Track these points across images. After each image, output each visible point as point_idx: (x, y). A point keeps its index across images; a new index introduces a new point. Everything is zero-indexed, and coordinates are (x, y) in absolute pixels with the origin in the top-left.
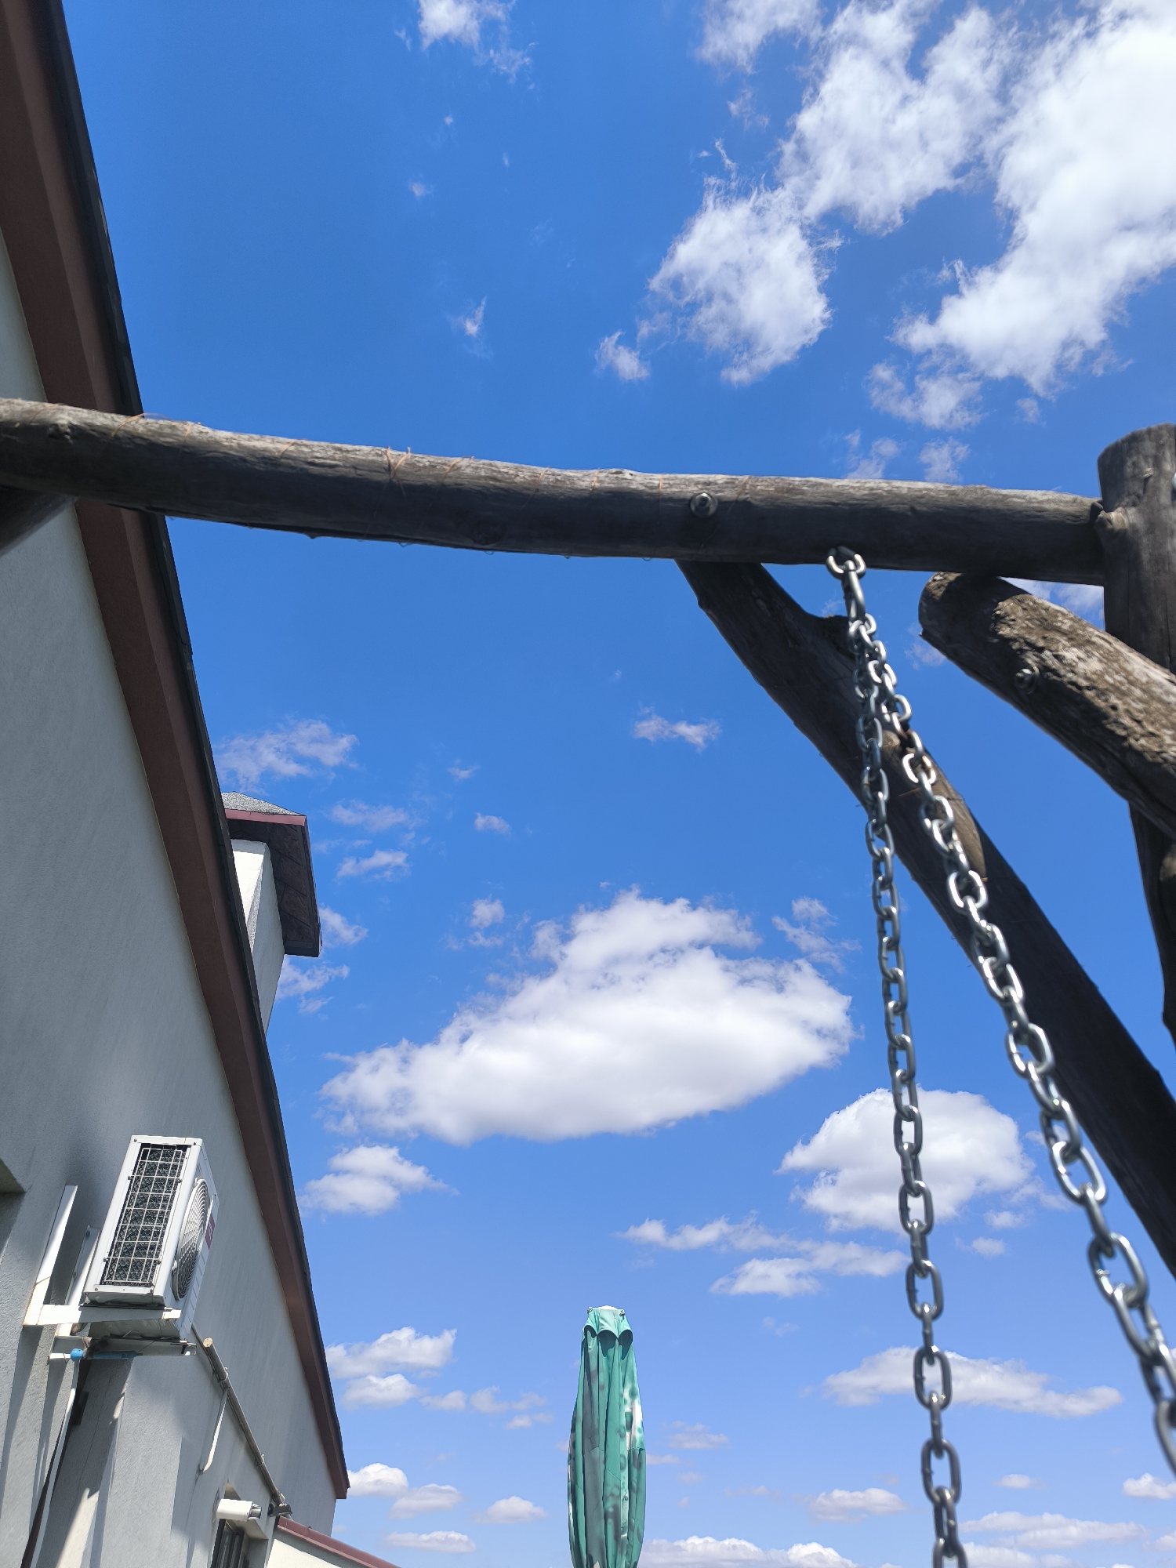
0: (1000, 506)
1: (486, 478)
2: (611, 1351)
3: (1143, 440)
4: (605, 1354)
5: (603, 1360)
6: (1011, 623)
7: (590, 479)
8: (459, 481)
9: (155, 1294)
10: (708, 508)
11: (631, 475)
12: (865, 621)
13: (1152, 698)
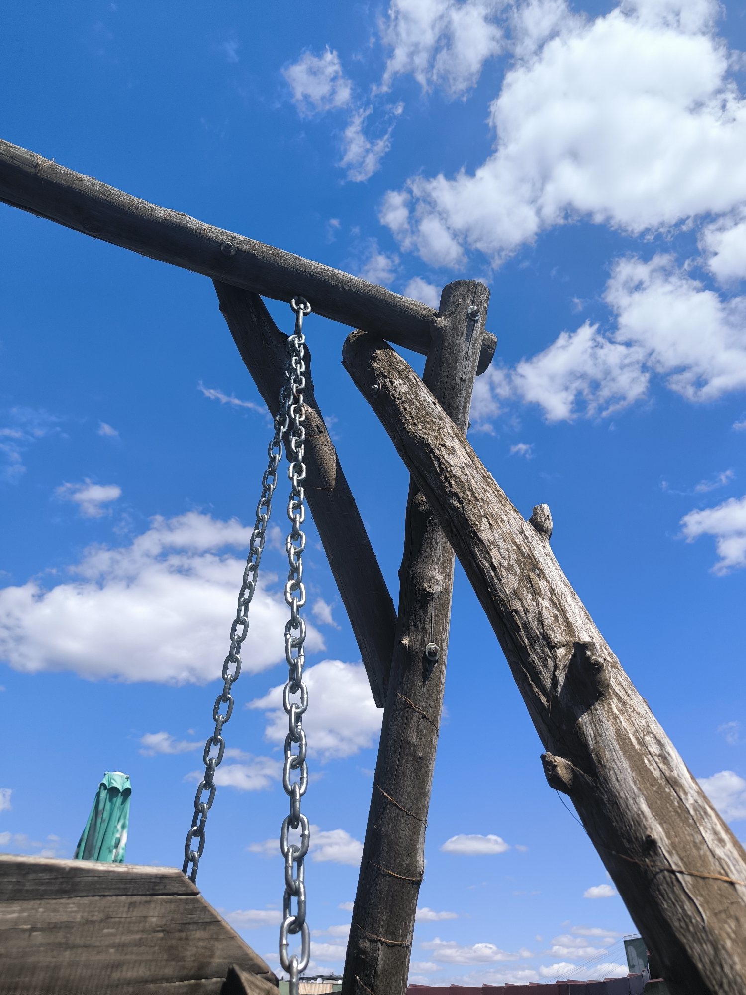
0: (388, 299)
1: (98, 191)
2: (115, 799)
3: (462, 285)
4: (111, 800)
5: (108, 805)
6: (378, 361)
8: (81, 188)
10: (231, 252)
11: (190, 219)
12: (300, 337)
13: (422, 408)
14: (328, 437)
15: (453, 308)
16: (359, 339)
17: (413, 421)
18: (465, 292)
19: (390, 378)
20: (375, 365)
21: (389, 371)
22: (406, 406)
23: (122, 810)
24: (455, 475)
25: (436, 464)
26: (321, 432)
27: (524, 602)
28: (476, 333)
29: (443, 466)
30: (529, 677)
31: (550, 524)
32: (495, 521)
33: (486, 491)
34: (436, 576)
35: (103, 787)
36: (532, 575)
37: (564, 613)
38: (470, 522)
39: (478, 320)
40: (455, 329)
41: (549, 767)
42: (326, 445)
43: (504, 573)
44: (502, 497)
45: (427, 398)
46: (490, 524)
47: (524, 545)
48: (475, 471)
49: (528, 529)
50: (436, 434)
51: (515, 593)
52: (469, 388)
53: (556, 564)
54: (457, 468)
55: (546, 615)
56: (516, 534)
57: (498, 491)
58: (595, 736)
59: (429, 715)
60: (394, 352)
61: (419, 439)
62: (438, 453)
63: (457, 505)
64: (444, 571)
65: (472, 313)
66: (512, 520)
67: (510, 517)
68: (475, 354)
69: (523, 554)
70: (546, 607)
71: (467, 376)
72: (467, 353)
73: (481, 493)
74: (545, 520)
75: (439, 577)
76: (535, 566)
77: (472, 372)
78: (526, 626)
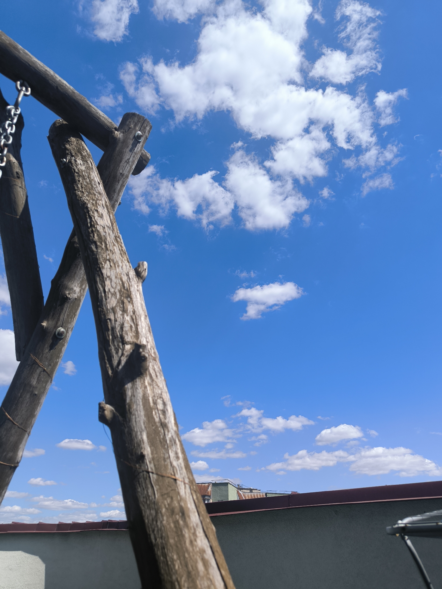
0: (87, 107)
3: (136, 116)
6: (71, 145)
12: (16, 108)
13: (90, 183)
14: (23, 183)
15: (127, 128)
16: (62, 125)
17: (82, 189)
18: (136, 122)
19: (75, 158)
20: (68, 146)
21: (76, 153)
22: (81, 179)
24: (98, 231)
25: (89, 221)
26: (19, 178)
27: (116, 315)
28: (138, 149)
29: (93, 223)
30: (106, 358)
31: (145, 274)
32: (114, 264)
33: (114, 245)
34: (75, 288)
36: (125, 301)
37: (137, 325)
38: (99, 261)
39: (140, 142)
40: (125, 141)
41: (101, 409)
42: (20, 187)
43: (110, 296)
44: (123, 252)
45: (95, 179)
46: (111, 266)
47: (127, 282)
48: (111, 232)
49: (132, 273)
50: (94, 202)
51: (113, 309)
52: (125, 181)
53: (141, 297)
54: (101, 227)
55: (126, 325)
56: (124, 275)
57: (122, 247)
58: (131, 396)
59: (48, 370)
60: (83, 143)
61: (82, 202)
62: (92, 214)
63: (95, 249)
64: (81, 287)
65: (138, 136)
66: (124, 267)
67: (124, 264)
68: (133, 162)
69: (124, 287)
70: (128, 320)
71: (125, 173)
72: (129, 159)
73: (111, 246)
74: (143, 271)
75: (77, 289)
76: (129, 296)
77: (129, 172)
78: (113, 329)
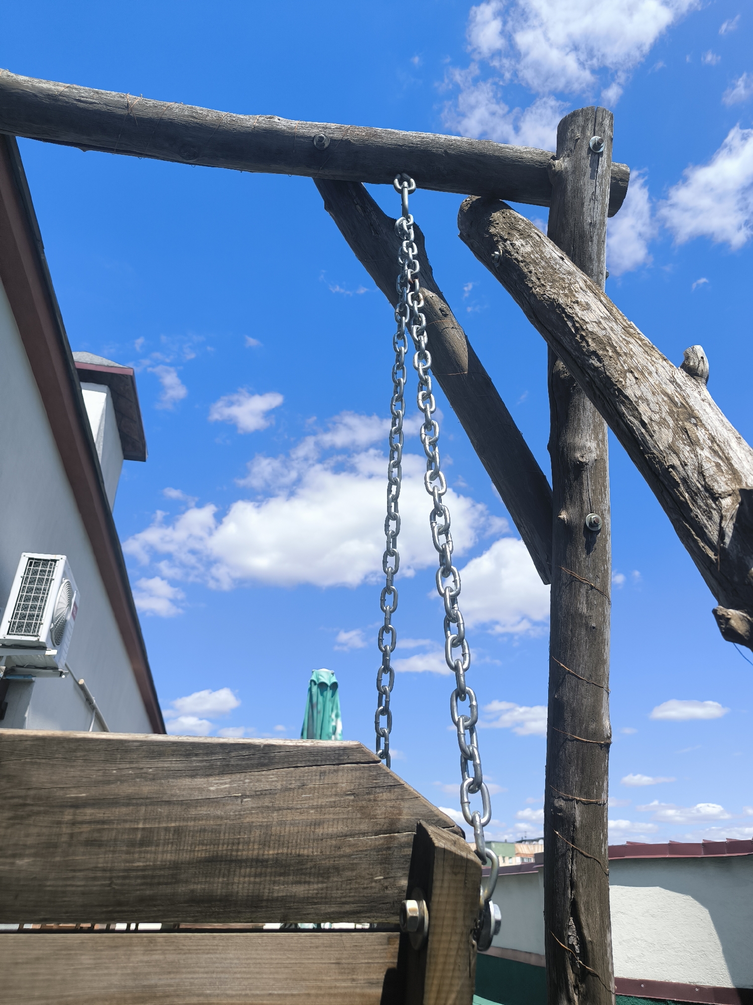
0: (497, 154)
1: (188, 116)
2: (325, 693)
3: (578, 116)
4: (322, 694)
5: (320, 698)
6: (496, 225)
7: (252, 121)
8: (171, 117)
9: (40, 640)
10: (324, 144)
11: (279, 119)
12: (408, 218)
13: (549, 266)
14: (454, 319)
15: (571, 145)
16: (473, 206)
17: (540, 282)
18: (583, 123)
19: (510, 241)
20: (492, 230)
21: (509, 233)
22: (532, 268)
23: (333, 702)
24: (592, 333)
25: (570, 324)
26: (446, 315)
27: (681, 456)
28: (602, 167)
29: (577, 325)
30: (693, 533)
31: (705, 366)
32: (640, 374)
33: (628, 342)
34: (588, 444)
35: (313, 683)
36: (688, 425)
37: (728, 460)
38: (613, 380)
39: (603, 152)
40: (577, 169)
41: (723, 621)
42: (453, 328)
43: (656, 428)
44: (648, 346)
45: (553, 254)
46: (636, 378)
47: (677, 394)
48: (614, 324)
49: (681, 376)
50: (567, 292)
51: (670, 447)
52: (601, 233)
53: (715, 409)
54: (594, 324)
55: (706, 465)
56: (665, 384)
57: (641, 340)
59: (598, 586)
60: (511, 211)
61: (549, 301)
62: (571, 312)
63: (598, 364)
64: (596, 438)
65: (594, 145)
66: (661, 370)
67: (658, 366)
68: (604, 191)
69: (675, 404)
70: (706, 457)
71: (597, 218)
72: (594, 193)
73: (623, 346)
74: (699, 363)
75: (592, 445)
76: (691, 415)
77: (603, 214)
78: (685, 480)
